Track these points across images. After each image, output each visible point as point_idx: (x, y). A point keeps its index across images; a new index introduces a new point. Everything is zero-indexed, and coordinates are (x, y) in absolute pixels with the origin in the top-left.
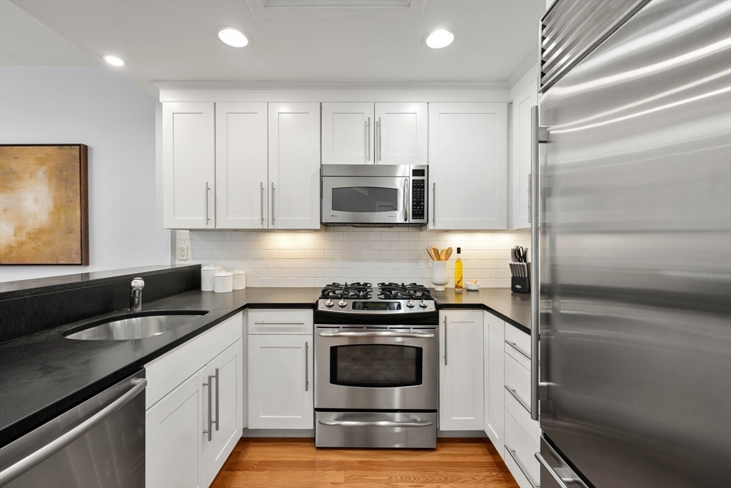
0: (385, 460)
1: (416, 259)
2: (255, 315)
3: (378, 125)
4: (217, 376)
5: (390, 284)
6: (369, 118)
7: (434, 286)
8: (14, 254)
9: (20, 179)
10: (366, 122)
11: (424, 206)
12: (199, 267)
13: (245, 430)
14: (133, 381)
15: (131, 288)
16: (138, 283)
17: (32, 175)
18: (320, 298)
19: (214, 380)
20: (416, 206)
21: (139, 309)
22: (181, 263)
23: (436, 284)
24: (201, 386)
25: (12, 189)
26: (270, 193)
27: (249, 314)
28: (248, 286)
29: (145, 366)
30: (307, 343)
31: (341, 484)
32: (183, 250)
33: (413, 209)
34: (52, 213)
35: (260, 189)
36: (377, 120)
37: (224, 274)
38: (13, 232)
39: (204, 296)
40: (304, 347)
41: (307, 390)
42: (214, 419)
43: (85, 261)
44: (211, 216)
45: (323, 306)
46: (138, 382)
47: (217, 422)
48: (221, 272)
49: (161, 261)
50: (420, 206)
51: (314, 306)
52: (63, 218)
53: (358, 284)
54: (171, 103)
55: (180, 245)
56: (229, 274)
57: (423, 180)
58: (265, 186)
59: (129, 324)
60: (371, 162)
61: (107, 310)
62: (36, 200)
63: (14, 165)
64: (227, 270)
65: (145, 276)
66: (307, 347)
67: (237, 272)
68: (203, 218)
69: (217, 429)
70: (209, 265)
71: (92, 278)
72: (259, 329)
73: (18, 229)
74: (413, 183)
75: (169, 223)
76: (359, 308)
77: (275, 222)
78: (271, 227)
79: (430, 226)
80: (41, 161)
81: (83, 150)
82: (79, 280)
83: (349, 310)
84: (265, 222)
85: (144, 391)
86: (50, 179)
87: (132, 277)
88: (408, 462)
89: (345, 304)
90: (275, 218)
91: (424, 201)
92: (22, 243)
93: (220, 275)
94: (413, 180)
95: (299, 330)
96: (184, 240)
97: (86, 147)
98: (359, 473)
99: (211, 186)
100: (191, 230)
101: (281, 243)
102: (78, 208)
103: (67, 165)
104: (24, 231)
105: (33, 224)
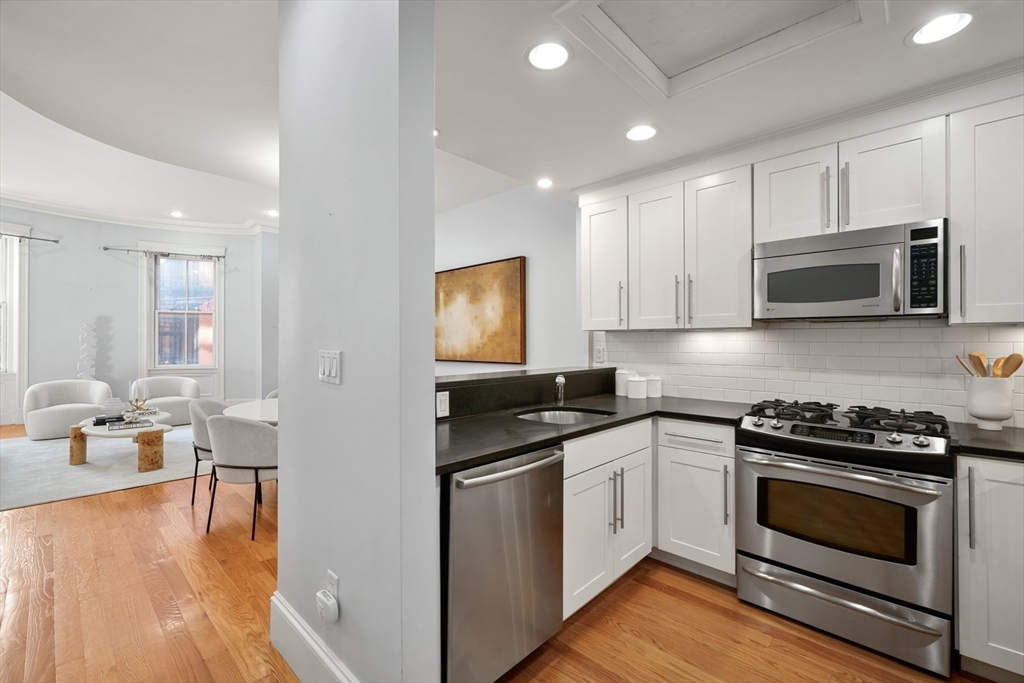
0: (843, 653)
1: (940, 373)
2: (667, 425)
3: (844, 174)
4: (622, 475)
5: (876, 409)
6: (828, 168)
7: (975, 421)
8: (480, 354)
9: (484, 291)
10: (823, 174)
11: (936, 286)
12: (615, 369)
13: (655, 549)
14: (556, 452)
15: (556, 383)
16: (560, 380)
17: (491, 288)
18: (747, 415)
19: (619, 478)
20: (919, 286)
21: (561, 404)
22: (597, 366)
23: (979, 418)
24: (607, 480)
26: (687, 287)
27: (660, 423)
28: (665, 395)
29: (564, 443)
30: (726, 467)
31: (764, 647)
32: (599, 352)
33: (912, 291)
34: (503, 319)
35: (674, 283)
36: (842, 166)
37: (637, 378)
38: (479, 335)
39: (618, 400)
40: (722, 470)
41: (726, 523)
42: (619, 516)
43: (523, 362)
44: (624, 317)
45: (747, 424)
46: (558, 453)
47: (622, 520)
48: (634, 376)
49: (580, 363)
50: (929, 286)
51: (736, 423)
52: (509, 322)
53: (818, 404)
54: (589, 205)
55: (596, 347)
56: (643, 379)
57: (936, 245)
58: (680, 279)
59: (555, 415)
60: (833, 230)
61: (540, 402)
62: (493, 309)
63: (481, 282)
64: (641, 374)
65: (566, 375)
66: (726, 472)
67: (652, 377)
68: (617, 319)
69: (622, 527)
70: (623, 368)
71: (528, 374)
72: (669, 441)
73: (483, 333)
74: (912, 251)
75: (588, 324)
76: (801, 434)
77: (693, 320)
78: (688, 326)
79: (955, 318)
80: (496, 276)
81: (523, 260)
82: (519, 375)
83: (785, 434)
84: (681, 321)
85: (562, 462)
86: (501, 291)
87: (556, 375)
88: (883, 671)
89: (780, 425)
90: (693, 314)
91: (936, 279)
92: (485, 344)
93: (633, 379)
94: (912, 247)
95: (717, 449)
96: (601, 344)
97: (524, 258)
98: (795, 648)
99: (624, 285)
100: (606, 331)
101: (704, 345)
102: (519, 313)
103: (511, 275)
104: (486, 335)
105: (491, 328)
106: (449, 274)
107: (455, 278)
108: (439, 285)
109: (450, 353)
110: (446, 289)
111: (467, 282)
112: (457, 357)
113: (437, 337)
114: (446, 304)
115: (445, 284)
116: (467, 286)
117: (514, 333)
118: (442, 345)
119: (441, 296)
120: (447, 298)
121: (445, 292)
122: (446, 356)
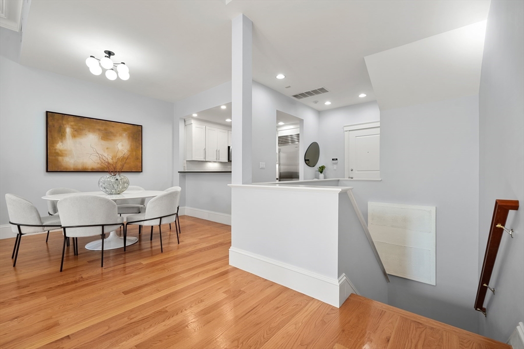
17: (121, 135)
25: (111, 140)
34: (130, 151)
38: (111, 157)
52: (134, 153)
62: (122, 145)
63: (112, 130)
80: (125, 130)
84: (217, 160)
86: (128, 138)
92: (116, 162)
102: (141, 150)
103: (136, 133)
104: (117, 158)
105: (120, 155)
106: (78, 118)
107: (83, 123)
108: (64, 122)
109: (80, 167)
110: (75, 127)
111: (99, 127)
112: (88, 169)
113: (61, 156)
114: (74, 136)
115: (72, 123)
116: (99, 130)
117: (137, 159)
118: (69, 161)
119: (68, 130)
120: (75, 133)
121: (73, 128)
122: (74, 169)
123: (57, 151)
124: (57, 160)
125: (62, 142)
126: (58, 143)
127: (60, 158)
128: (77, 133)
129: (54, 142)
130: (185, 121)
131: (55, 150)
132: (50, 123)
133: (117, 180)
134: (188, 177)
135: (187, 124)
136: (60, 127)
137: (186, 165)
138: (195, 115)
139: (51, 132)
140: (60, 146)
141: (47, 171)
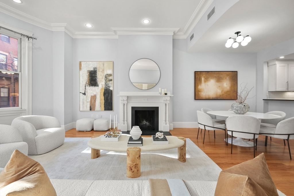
8: (221, 97)
9: (223, 79)
17: (226, 78)
25: (221, 82)
34: (230, 87)
52: (233, 88)
62: (227, 84)
63: (221, 76)
73: (222, 91)
80: (228, 75)
86: (230, 80)
92: (223, 94)
97: (237, 71)
103: (234, 76)
104: (224, 92)
105: (226, 90)
106: (207, 72)
107: (209, 74)
108: (201, 75)
109: (207, 97)
110: (205, 77)
111: (215, 76)
112: (210, 98)
113: (200, 92)
114: (205, 82)
115: (204, 75)
116: (215, 77)
117: (235, 91)
118: (203, 94)
119: (203, 79)
120: (205, 80)
121: (205, 78)
122: (205, 98)
123: (199, 90)
124: (199, 94)
125: (200, 85)
126: (199, 86)
127: (200, 93)
128: (207, 80)
129: (198, 86)
130: (268, 63)
131: (198, 89)
132: (196, 77)
133: (245, 106)
134: (270, 103)
135: (269, 65)
136: (200, 78)
137: (268, 95)
138: (282, 57)
139: (196, 81)
140: (200, 87)
141: (195, 99)
